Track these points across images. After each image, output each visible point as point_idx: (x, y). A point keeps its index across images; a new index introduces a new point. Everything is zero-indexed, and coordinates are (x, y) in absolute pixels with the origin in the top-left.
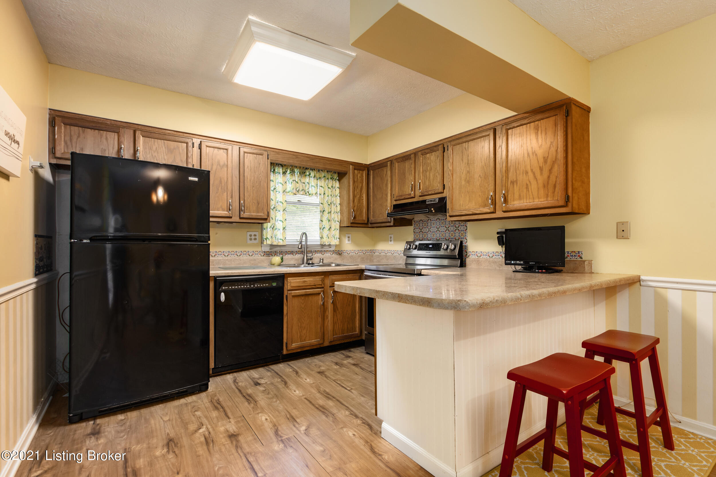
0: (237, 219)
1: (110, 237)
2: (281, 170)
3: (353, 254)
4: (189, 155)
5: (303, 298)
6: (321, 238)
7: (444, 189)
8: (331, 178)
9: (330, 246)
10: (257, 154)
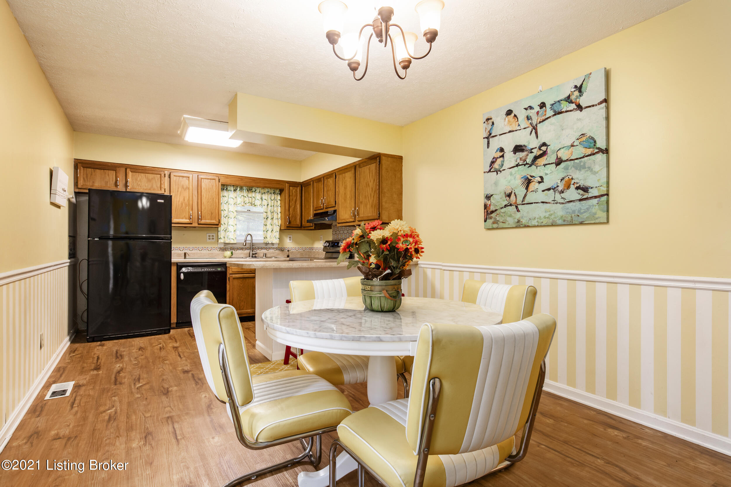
0: (196, 225)
1: (110, 237)
2: (232, 189)
3: (293, 250)
4: (162, 182)
5: (241, 280)
6: (265, 238)
7: (335, 204)
8: (274, 193)
9: (273, 244)
10: (211, 179)
